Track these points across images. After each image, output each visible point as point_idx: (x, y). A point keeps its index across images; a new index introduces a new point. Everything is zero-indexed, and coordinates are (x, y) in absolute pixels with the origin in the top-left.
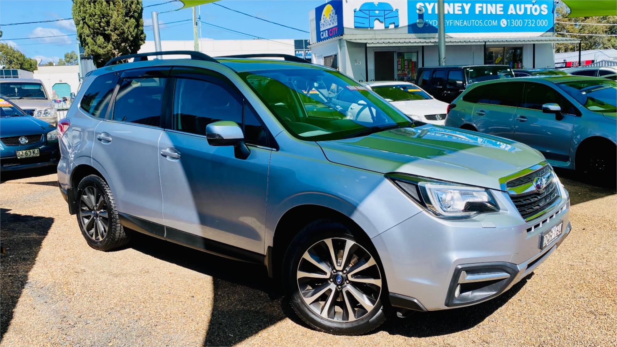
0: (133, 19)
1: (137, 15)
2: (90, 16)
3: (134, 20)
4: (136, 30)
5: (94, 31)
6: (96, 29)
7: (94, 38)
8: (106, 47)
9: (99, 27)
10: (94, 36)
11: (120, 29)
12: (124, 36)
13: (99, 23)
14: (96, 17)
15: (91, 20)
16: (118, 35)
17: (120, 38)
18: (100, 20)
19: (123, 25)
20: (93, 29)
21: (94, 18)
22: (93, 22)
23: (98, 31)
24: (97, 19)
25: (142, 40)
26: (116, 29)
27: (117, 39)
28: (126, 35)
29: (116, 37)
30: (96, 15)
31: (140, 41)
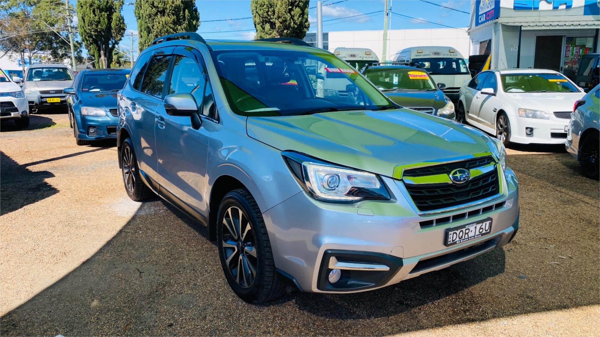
0: (299, 8)
1: (302, 4)
2: (261, 6)
3: (299, 10)
4: (300, 19)
5: (263, 20)
6: (265, 18)
7: (263, 26)
8: (271, 33)
9: (267, 16)
10: (263, 24)
11: (282, 17)
12: (286, 24)
13: (267, 12)
14: (265, 6)
15: (261, 9)
16: (281, 23)
17: (282, 26)
18: (268, 10)
19: (285, 14)
20: (263, 18)
21: (263, 8)
22: (262, 11)
23: (266, 19)
24: (265, 8)
25: (306, 27)
26: (279, 17)
27: (280, 26)
28: (288, 22)
29: (279, 25)
30: (264, 5)
31: (305, 29)
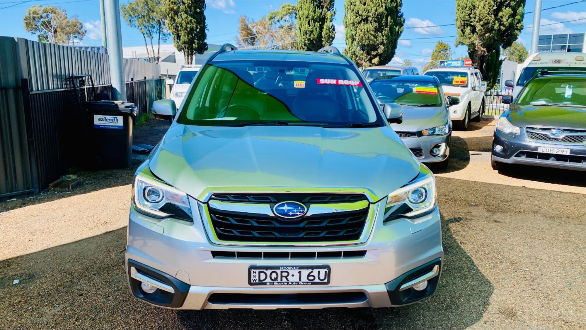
0: (509, 8)
1: (514, 4)
2: (462, 9)
3: (510, 9)
4: (510, 20)
5: (464, 23)
6: (466, 21)
7: (464, 29)
8: (470, 38)
9: (469, 19)
10: (464, 28)
11: (484, 20)
12: (488, 27)
13: (469, 15)
14: (467, 9)
15: (463, 12)
16: (482, 26)
17: (484, 29)
18: (470, 12)
19: (488, 15)
20: (464, 21)
21: (465, 10)
22: (464, 14)
23: (468, 22)
24: (467, 11)
25: (517, 29)
26: (480, 20)
27: (481, 30)
28: (491, 25)
29: (480, 28)
30: (467, 7)
31: (516, 31)
